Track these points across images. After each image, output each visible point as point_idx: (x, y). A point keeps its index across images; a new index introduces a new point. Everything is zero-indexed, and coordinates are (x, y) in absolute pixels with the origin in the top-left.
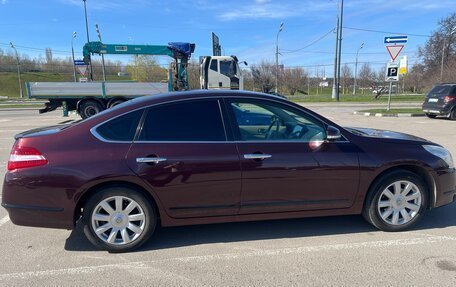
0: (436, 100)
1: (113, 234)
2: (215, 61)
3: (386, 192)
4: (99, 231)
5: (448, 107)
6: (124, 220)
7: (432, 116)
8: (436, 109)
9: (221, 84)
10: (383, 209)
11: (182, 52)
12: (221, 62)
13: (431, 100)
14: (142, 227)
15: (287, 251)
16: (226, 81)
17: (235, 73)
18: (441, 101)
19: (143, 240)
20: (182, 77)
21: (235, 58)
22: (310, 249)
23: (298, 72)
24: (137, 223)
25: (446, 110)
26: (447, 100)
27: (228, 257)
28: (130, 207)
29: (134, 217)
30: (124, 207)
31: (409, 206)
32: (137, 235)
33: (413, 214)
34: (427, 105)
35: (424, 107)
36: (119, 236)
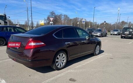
4: (57, 64)
14: (65, 61)
30: (62, 57)
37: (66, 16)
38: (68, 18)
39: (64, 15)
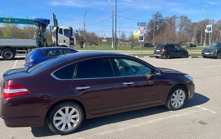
0: (159, 51)
1: (64, 126)
2: (61, 29)
3: (174, 95)
4: (57, 125)
5: (164, 53)
6: (70, 118)
7: (157, 57)
8: (159, 54)
9: (65, 41)
10: (173, 102)
11: (43, 23)
12: (64, 30)
13: (157, 51)
14: (78, 121)
15: (142, 124)
16: (68, 39)
17: (72, 36)
18: (161, 51)
19: (78, 126)
20: (43, 37)
21: (71, 28)
22: (151, 122)
23: (93, 34)
24: (75, 119)
25: (163, 55)
26: (163, 50)
27: (120, 130)
28: (72, 112)
29: (74, 116)
30: (69, 112)
31: (181, 99)
32: (75, 125)
33: (182, 103)
34: (155, 53)
35: (154, 53)
36: (67, 126)
37: (184, 19)
38: (190, 21)
39: (182, 17)
